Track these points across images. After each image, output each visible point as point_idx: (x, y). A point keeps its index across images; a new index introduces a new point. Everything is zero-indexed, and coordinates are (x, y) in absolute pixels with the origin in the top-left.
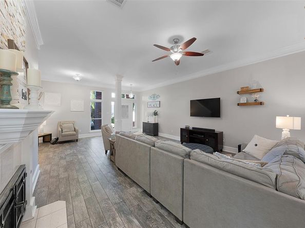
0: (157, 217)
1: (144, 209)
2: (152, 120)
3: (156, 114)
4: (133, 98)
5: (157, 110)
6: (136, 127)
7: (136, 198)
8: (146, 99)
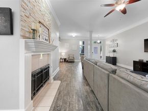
0: (94, 106)
1: (89, 99)
2: (112, 55)
3: (114, 51)
4: (100, 43)
5: (116, 48)
6: (102, 59)
7: (87, 92)
8: (108, 43)
